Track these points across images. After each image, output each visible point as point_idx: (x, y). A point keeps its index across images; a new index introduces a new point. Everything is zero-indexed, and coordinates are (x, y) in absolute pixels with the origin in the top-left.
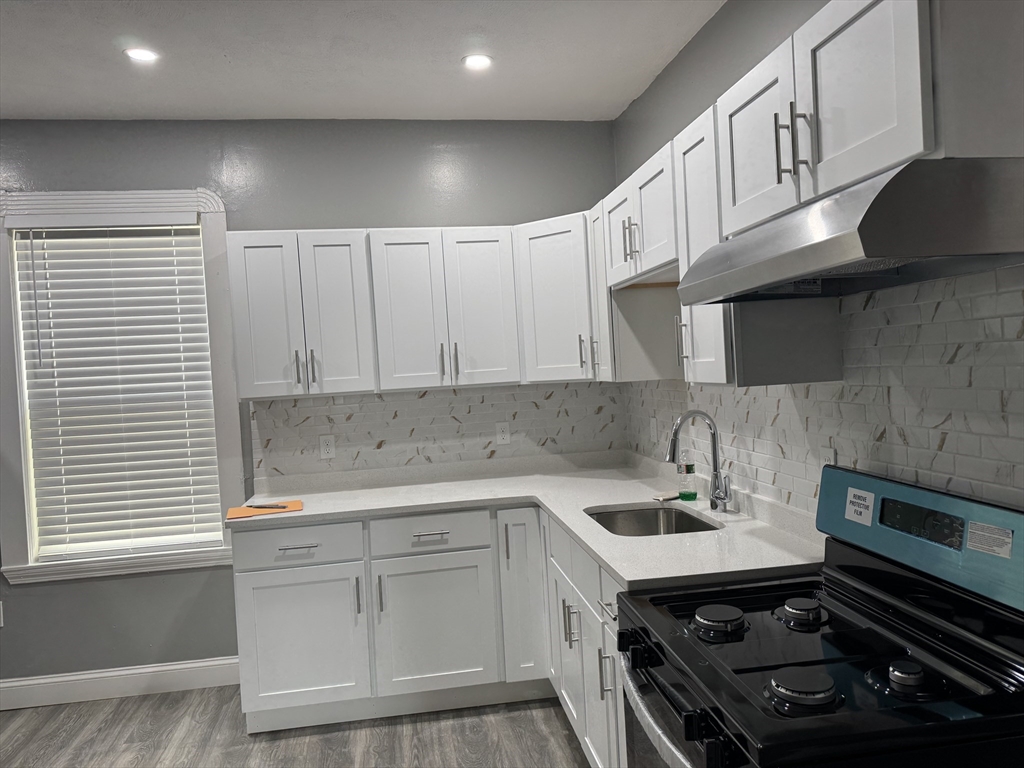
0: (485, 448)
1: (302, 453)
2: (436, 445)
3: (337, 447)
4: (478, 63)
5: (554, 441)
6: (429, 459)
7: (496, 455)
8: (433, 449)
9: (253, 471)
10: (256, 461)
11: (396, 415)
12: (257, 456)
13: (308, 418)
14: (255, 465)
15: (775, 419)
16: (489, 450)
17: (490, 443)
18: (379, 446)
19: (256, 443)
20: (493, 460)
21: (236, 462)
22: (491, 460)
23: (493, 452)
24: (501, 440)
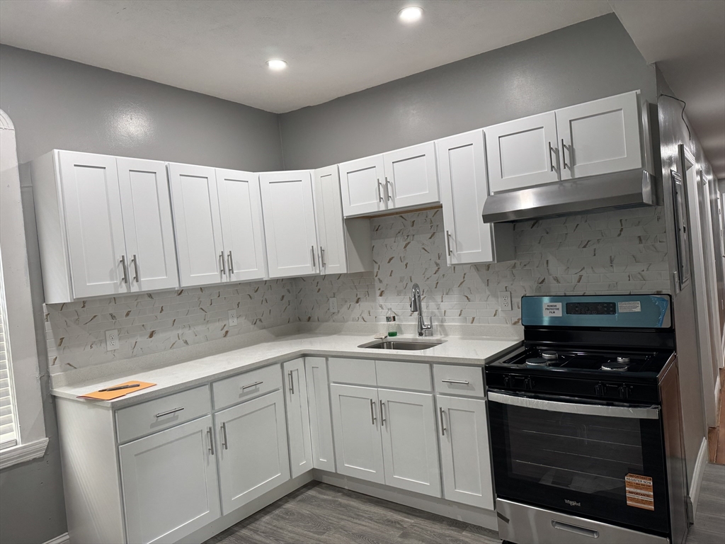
0: (222, 330)
1: (91, 347)
2: (190, 331)
3: (120, 339)
4: (277, 65)
5: (260, 320)
6: (186, 342)
7: (229, 334)
8: (188, 334)
9: (48, 368)
10: (51, 358)
11: (162, 310)
12: (52, 355)
13: (95, 316)
14: (51, 362)
15: (461, 283)
16: (224, 331)
17: (225, 325)
18: (151, 336)
19: (51, 342)
20: (227, 338)
21: (32, 362)
22: (225, 338)
23: (227, 332)
24: (233, 322)
